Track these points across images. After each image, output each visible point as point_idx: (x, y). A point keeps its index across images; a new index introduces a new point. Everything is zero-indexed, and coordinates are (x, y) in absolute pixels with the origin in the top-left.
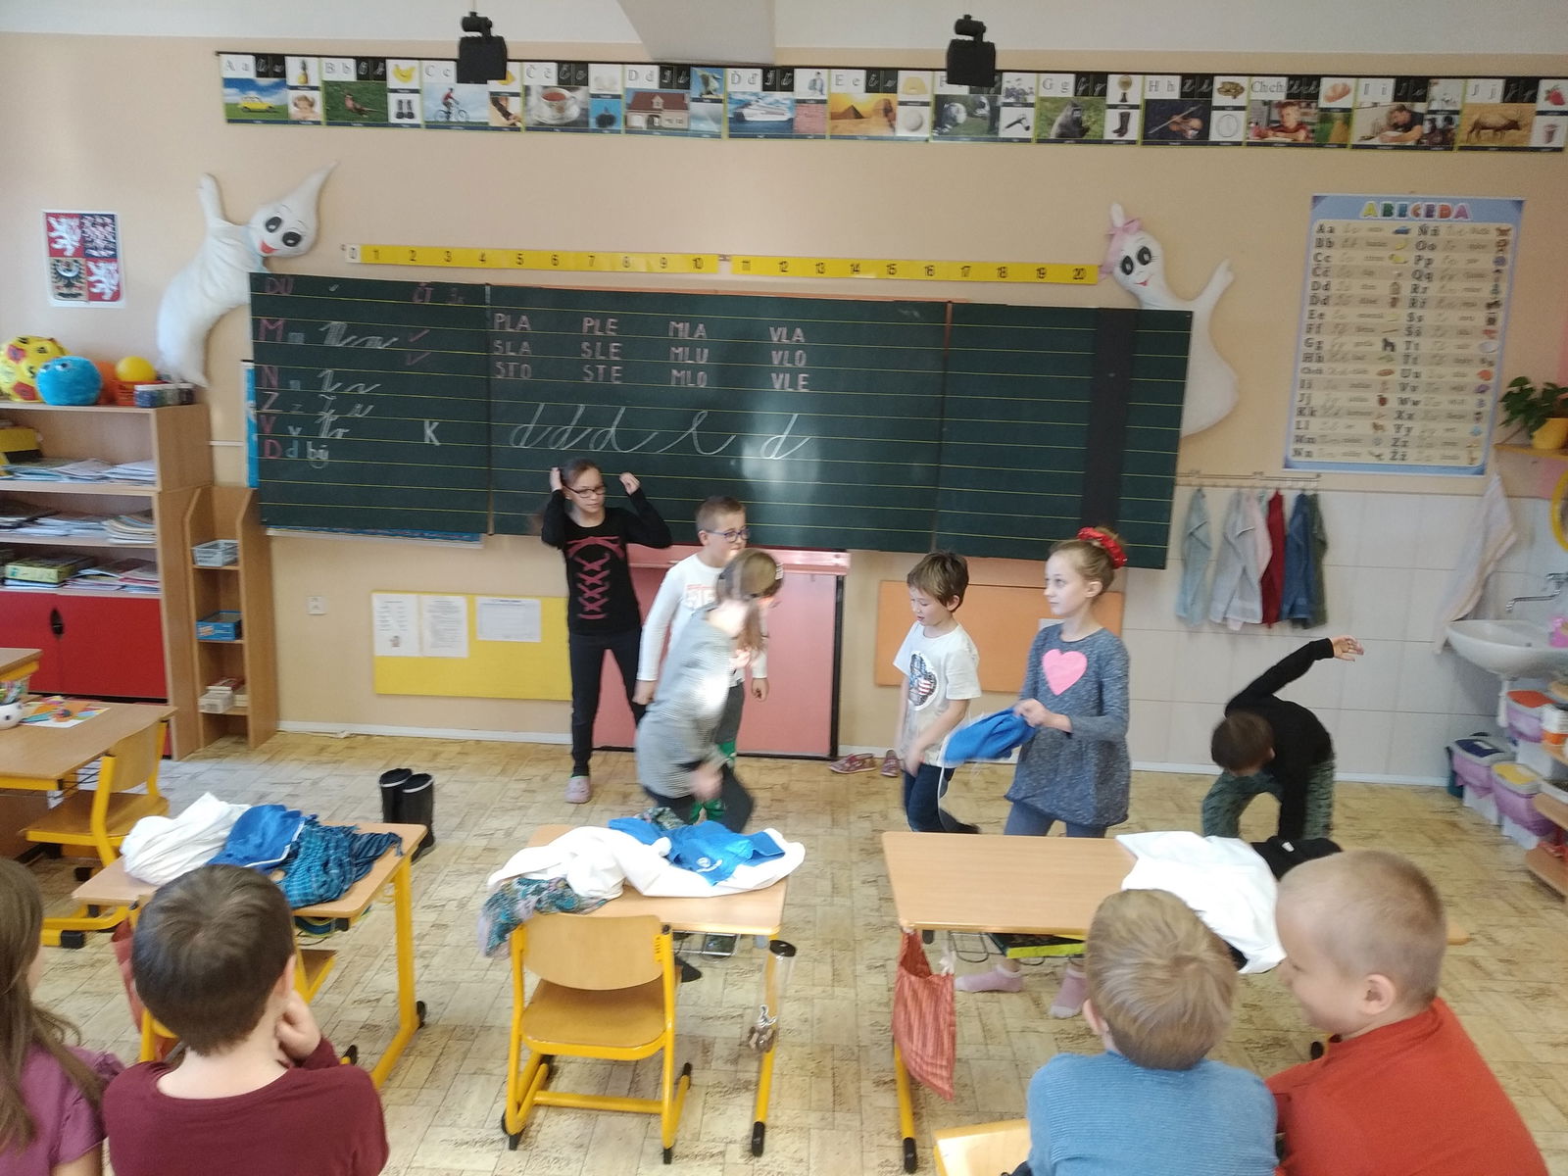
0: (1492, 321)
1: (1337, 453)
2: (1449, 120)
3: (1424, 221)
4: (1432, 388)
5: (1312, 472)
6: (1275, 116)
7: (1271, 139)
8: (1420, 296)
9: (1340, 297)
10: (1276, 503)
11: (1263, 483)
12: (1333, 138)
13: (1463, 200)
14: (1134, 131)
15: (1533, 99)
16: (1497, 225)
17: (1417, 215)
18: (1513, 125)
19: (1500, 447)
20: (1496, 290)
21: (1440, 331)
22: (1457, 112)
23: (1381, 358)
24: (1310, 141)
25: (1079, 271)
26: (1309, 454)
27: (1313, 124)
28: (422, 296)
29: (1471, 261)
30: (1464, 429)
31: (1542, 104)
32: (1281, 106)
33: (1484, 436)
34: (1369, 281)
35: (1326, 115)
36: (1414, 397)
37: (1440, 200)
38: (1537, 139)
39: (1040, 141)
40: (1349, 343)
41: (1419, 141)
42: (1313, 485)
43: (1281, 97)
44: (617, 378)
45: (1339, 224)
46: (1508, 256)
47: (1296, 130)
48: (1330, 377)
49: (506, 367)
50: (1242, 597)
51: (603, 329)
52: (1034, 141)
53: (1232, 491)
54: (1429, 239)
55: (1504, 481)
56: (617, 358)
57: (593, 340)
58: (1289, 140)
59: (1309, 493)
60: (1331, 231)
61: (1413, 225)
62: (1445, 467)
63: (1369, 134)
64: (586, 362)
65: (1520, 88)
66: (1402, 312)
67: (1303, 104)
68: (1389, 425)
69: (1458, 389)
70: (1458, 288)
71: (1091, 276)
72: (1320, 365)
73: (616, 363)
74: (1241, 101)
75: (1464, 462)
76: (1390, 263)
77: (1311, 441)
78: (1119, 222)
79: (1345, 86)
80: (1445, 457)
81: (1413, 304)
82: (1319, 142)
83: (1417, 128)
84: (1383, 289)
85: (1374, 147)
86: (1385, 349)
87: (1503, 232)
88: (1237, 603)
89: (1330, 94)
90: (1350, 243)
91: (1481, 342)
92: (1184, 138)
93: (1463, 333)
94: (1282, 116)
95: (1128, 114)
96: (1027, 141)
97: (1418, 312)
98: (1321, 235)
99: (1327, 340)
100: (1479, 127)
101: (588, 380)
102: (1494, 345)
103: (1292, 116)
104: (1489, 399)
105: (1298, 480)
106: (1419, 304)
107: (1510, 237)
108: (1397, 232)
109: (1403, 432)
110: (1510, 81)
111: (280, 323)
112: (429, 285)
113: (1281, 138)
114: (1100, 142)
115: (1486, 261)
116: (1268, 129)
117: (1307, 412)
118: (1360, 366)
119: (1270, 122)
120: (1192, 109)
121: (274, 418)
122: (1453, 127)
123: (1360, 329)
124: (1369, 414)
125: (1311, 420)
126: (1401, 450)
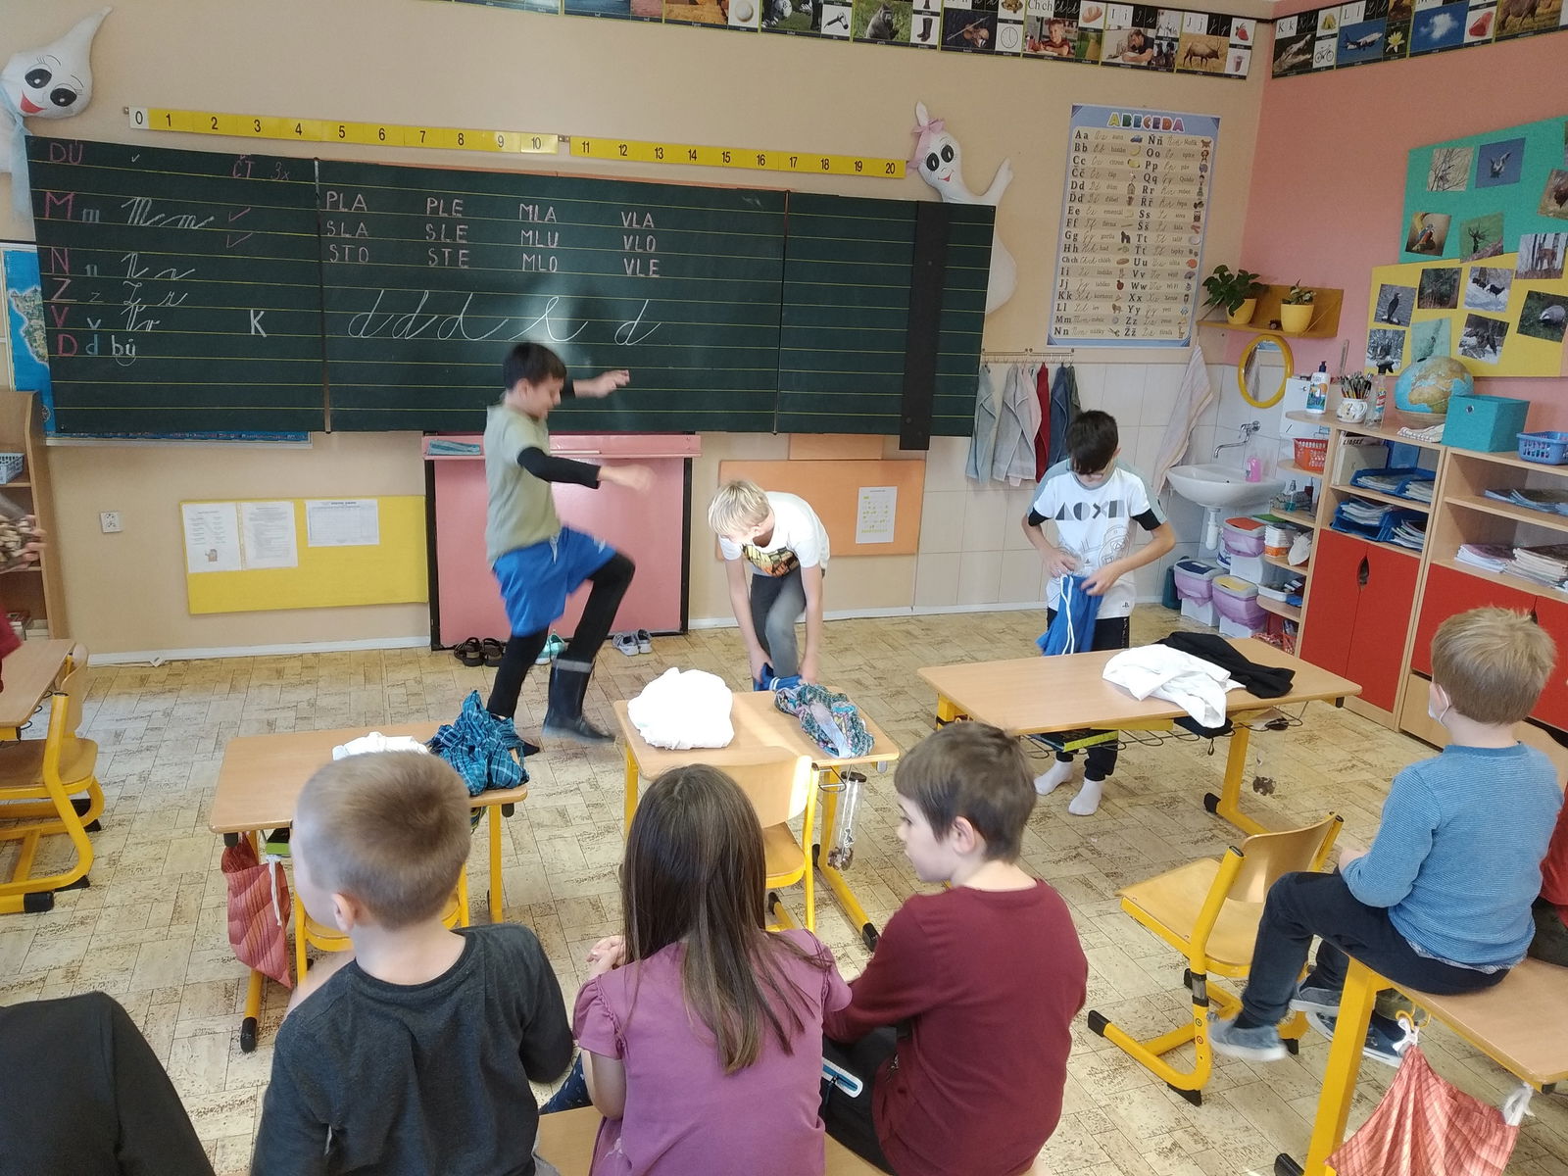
0: (1197, 218)
1: (1086, 331)
2: (1171, 46)
3: (1151, 131)
4: (1155, 275)
5: (1067, 348)
6: (1046, 32)
7: (1042, 52)
8: (1148, 196)
9: (1092, 195)
10: (1043, 374)
11: (1034, 358)
12: (1089, 55)
13: (1179, 116)
14: (935, 38)
15: (1227, 34)
16: (1203, 138)
17: (1148, 126)
18: (1214, 54)
19: (1199, 323)
20: (1200, 193)
21: (1162, 227)
22: (1177, 40)
23: (1120, 249)
24: (1071, 56)
25: (890, 166)
26: (1066, 332)
27: (1074, 41)
28: (242, 170)
29: (1185, 167)
30: (1176, 308)
31: (1234, 39)
32: (1050, 23)
33: (1190, 313)
34: (1113, 183)
35: (1083, 33)
36: (1143, 282)
37: (1162, 114)
38: (1229, 69)
39: (855, 40)
40: (1097, 234)
41: (1149, 63)
42: (1069, 359)
43: (1050, 14)
44: (464, 263)
45: (1091, 131)
46: (1209, 165)
47: (1061, 46)
48: (1084, 265)
49: (342, 251)
50: (1021, 458)
51: (448, 209)
52: (851, 39)
53: (1010, 365)
54: (1155, 147)
55: (1204, 354)
56: (464, 242)
57: (437, 223)
58: (1055, 54)
59: (1067, 366)
60: (1086, 137)
61: (1145, 134)
62: (1161, 341)
63: (1114, 53)
64: (431, 245)
65: (1219, 24)
66: (1136, 209)
67: (1067, 23)
68: (1124, 306)
69: (1173, 275)
70: (1175, 190)
71: (900, 169)
72: (1076, 255)
73: (463, 247)
74: (1020, 15)
75: (1175, 336)
76: (1126, 167)
77: (1068, 321)
78: (924, 122)
79: (1098, 9)
80: (1162, 332)
81: (1143, 202)
82: (1078, 58)
83: (1149, 50)
84: (1122, 189)
85: (1118, 65)
86: (1123, 241)
87: (1206, 144)
88: (1016, 463)
89: (1087, 15)
90: (1100, 149)
91: (1190, 235)
92: (976, 46)
93: (1177, 228)
94: (1051, 32)
95: (931, 20)
96: (846, 39)
97: (1146, 210)
98: (1078, 141)
99: (1081, 232)
100: (1191, 53)
101: (432, 265)
102: (1198, 239)
103: (1058, 32)
104: (1194, 283)
105: (1058, 354)
106: (1147, 203)
107: (1210, 149)
108: (1133, 140)
109: (1134, 311)
110: (1212, 17)
111: (70, 197)
112: (248, 157)
113: (1049, 52)
114: (907, 44)
115: (1194, 168)
116: (1039, 44)
117: (1065, 296)
118: (1104, 255)
119: (1041, 36)
120: (982, 20)
121: (67, 308)
122: (1174, 52)
123: (1106, 224)
124: (1111, 297)
125: (1068, 302)
126: (1132, 327)
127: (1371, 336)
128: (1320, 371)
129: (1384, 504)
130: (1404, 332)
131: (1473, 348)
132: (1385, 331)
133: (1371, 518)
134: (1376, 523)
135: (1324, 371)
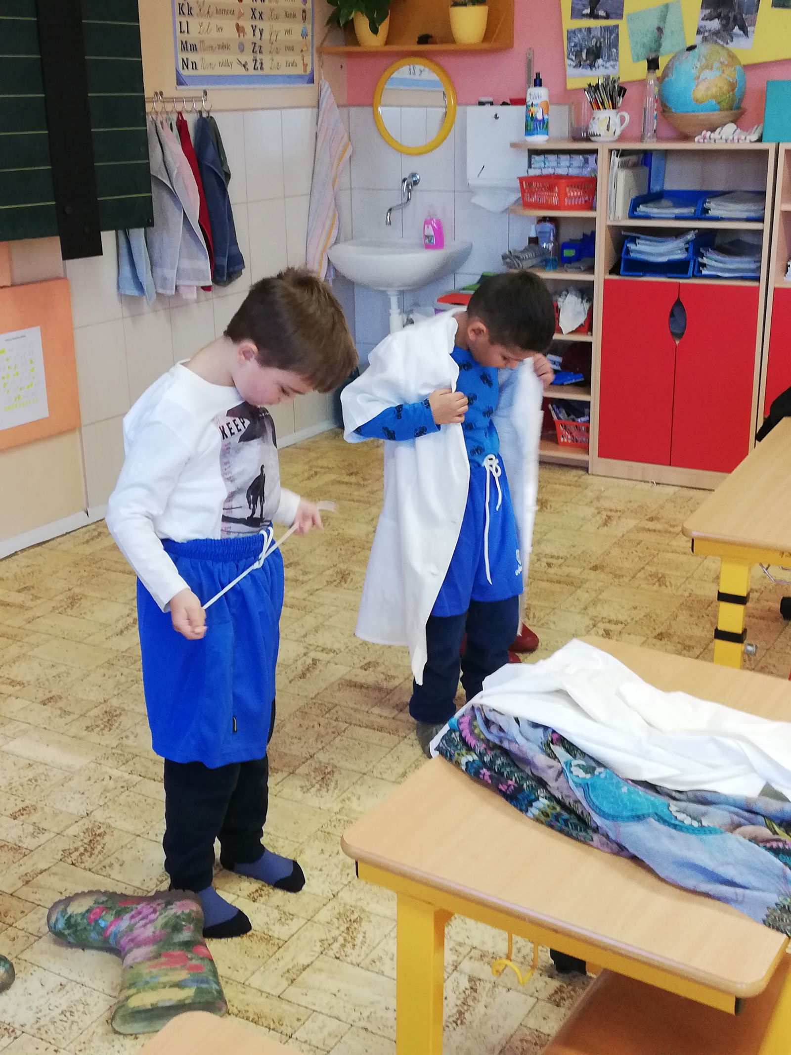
1: (216, 63)
5: (200, 89)
10: (182, 126)
11: (169, 107)
19: (321, 51)
26: (194, 66)
30: (297, 27)
33: (310, 37)
42: (205, 105)
50: (188, 257)
59: (205, 115)
62: (290, 77)
68: (247, 26)
75: (299, 71)
77: (194, 48)
80: (288, 64)
88: (186, 264)
105: (190, 100)
109: (258, 33)
117: (185, 9)
124: (232, 12)
125: (190, 20)
126: (259, 57)
127: (569, 39)
128: (535, 85)
129: (686, 231)
130: (617, 27)
131: (716, 33)
132: (589, 30)
133: (671, 252)
134: (680, 256)
135: (540, 85)
